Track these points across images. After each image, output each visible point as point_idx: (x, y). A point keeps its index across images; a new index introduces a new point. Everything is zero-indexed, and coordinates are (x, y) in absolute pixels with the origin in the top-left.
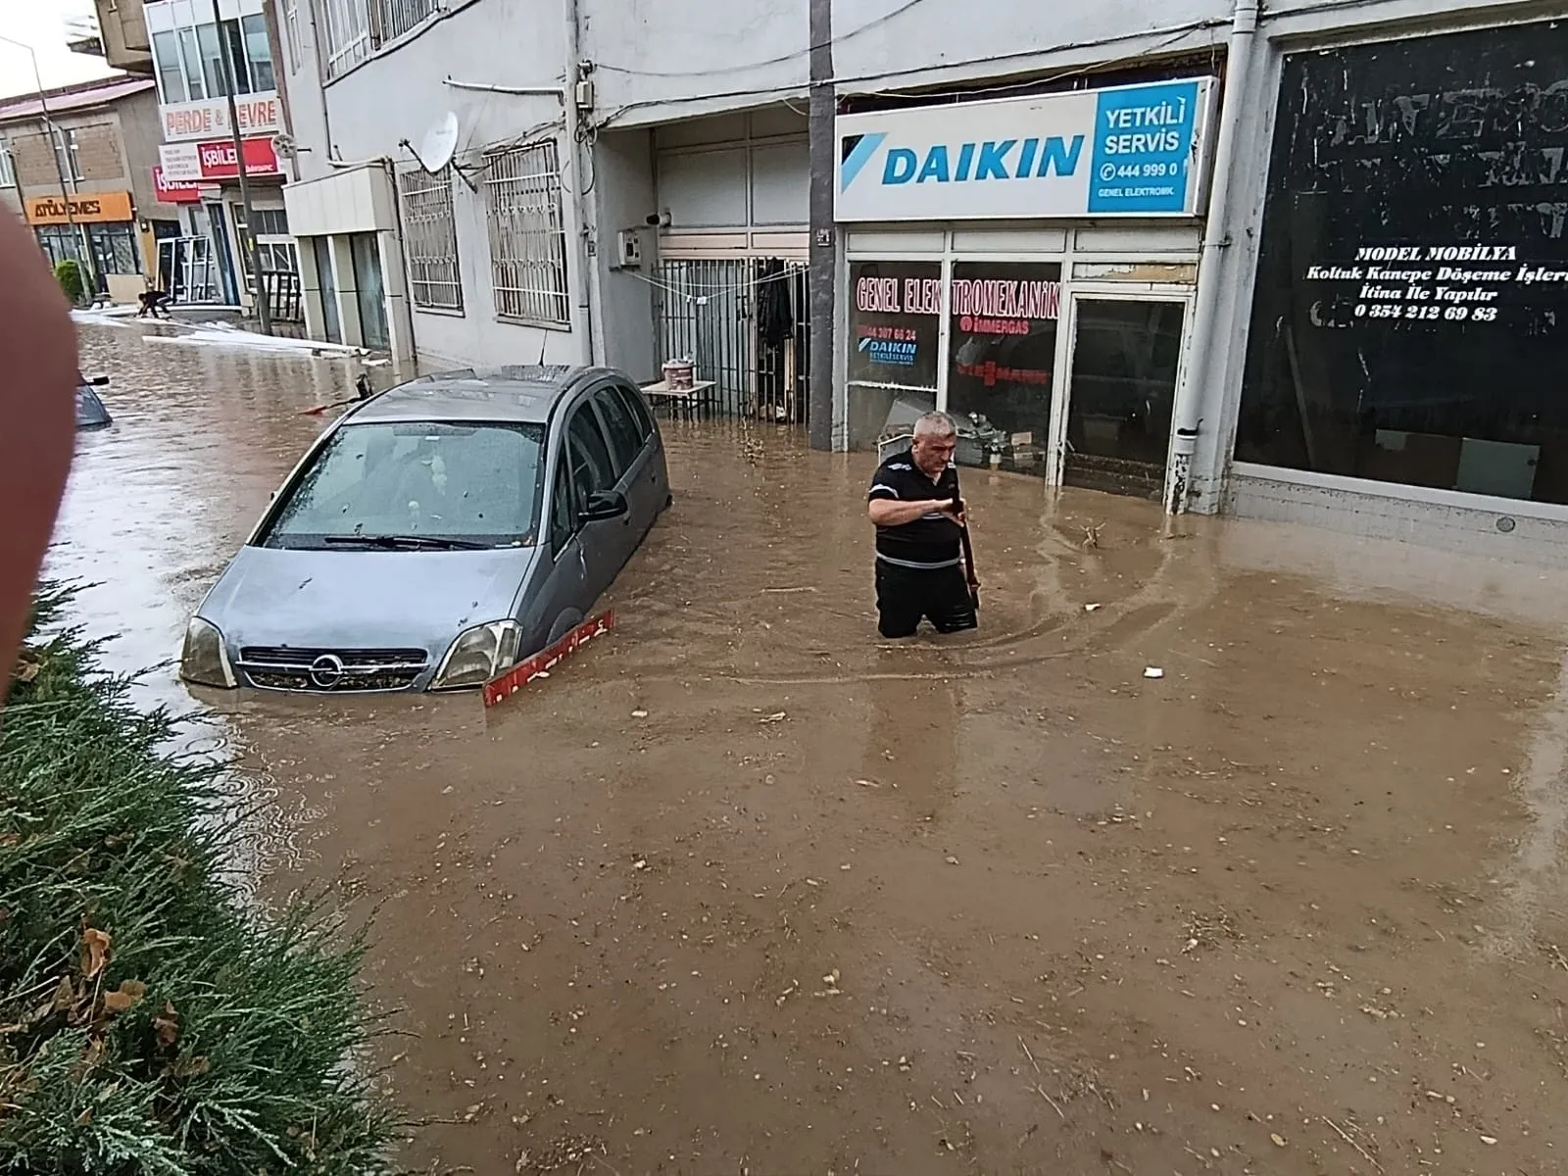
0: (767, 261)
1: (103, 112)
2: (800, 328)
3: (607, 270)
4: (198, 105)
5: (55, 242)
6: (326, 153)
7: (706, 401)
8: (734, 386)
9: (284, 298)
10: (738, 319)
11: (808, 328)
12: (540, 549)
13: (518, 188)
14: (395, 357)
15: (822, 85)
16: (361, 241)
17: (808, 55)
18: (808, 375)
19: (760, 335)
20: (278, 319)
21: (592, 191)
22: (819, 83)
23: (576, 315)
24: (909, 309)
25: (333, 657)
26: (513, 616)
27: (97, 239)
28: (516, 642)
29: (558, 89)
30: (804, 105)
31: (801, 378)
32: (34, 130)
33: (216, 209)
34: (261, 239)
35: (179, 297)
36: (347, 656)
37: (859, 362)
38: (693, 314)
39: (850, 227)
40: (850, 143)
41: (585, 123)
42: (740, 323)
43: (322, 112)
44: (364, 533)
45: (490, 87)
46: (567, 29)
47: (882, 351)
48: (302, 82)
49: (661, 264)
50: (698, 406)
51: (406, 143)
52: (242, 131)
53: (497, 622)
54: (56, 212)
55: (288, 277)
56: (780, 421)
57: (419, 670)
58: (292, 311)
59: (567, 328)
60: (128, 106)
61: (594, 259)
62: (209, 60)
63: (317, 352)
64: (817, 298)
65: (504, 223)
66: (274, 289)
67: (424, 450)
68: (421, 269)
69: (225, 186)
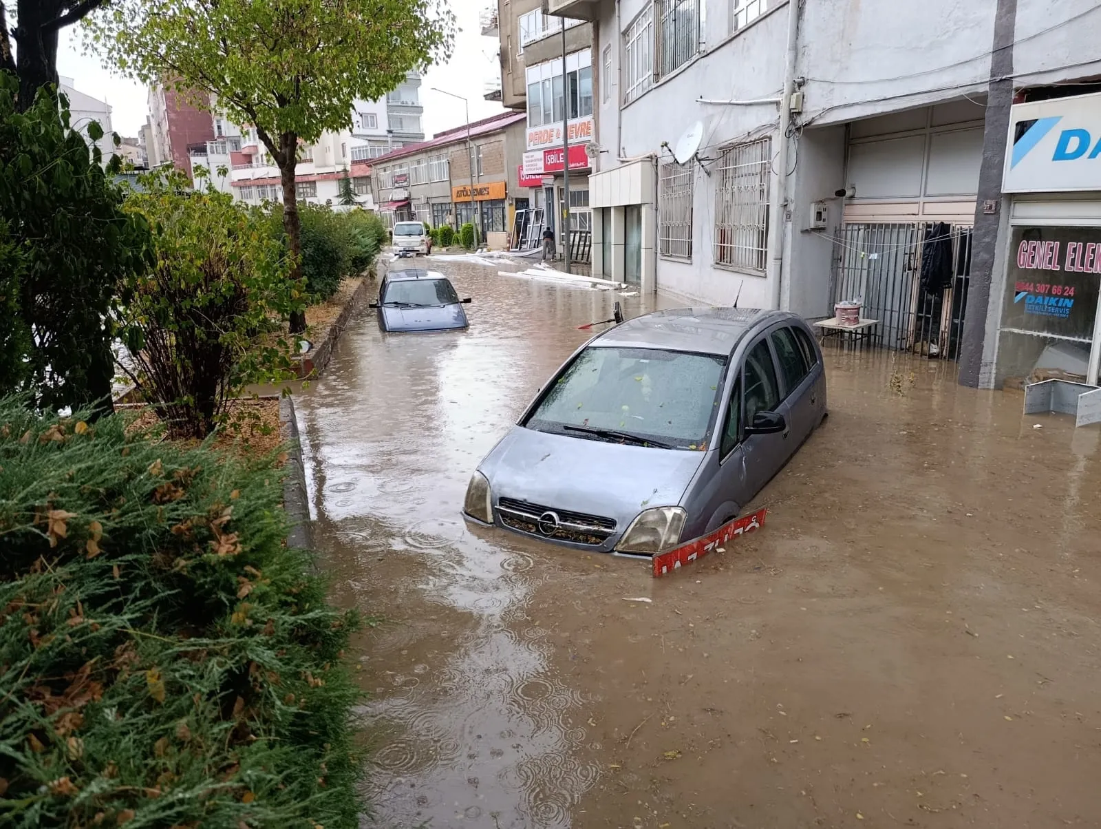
0: (935, 226)
1: (498, 134)
2: (959, 281)
3: (798, 232)
4: (548, 127)
5: (464, 213)
6: (616, 153)
7: (869, 335)
8: (895, 324)
9: (581, 248)
10: (904, 270)
11: (967, 280)
12: (710, 453)
13: (739, 172)
14: (643, 291)
15: (1001, 80)
16: (632, 210)
17: (990, 57)
18: (963, 318)
19: (922, 286)
20: (576, 261)
21: (794, 174)
22: (998, 78)
23: (771, 264)
24: (1068, 267)
25: (554, 515)
26: (682, 504)
27: (485, 210)
28: (682, 525)
29: (777, 99)
30: (983, 98)
31: (956, 321)
32: (462, 147)
33: (550, 190)
34: (572, 210)
35: (524, 246)
36: (564, 515)
37: (1012, 312)
38: (865, 266)
39: (1015, 198)
40: (1023, 127)
41: (793, 123)
42: (905, 274)
43: (617, 126)
44: (589, 426)
45: (727, 101)
46: (788, 57)
47: (1038, 304)
48: (608, 108)
49: (844, 227)
50: (861, 339)
51: (666, 145)
52: (569, 141)
53: (669, 507)
54: (467, 195)
55: (585, 235)
56: (932, 357)
57: (610, 534)
58: (585, 256)
59: (763, 274)
60: (511, 130)
61: (790, 225)
62: (557, 97)
63: (594, 285)
64: (978, 256)
65: (728, 197)
66: (576, 242)
67: (638, 369)
68: (667, 230)
69: (557, 176)
